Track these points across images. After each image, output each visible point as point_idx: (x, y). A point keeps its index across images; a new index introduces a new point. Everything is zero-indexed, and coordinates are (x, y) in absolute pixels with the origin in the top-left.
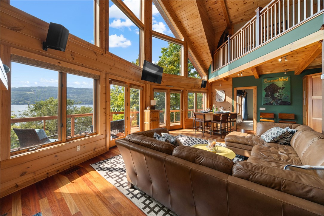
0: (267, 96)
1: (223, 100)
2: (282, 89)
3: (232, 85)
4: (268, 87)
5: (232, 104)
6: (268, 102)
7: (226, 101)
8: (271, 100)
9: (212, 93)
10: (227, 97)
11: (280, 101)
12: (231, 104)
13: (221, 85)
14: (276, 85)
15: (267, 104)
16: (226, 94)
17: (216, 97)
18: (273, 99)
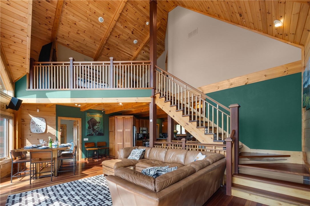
0: (89, 128)
1: (44, 131)
2: (99, 123)
3: (55, 113)
4: (90, 120)
5: (56, 136)
6: (90, 133)
7: (47, 132)
8: (92, 132)
9: (23, 120)
10: (49, 127)
11: (98, 133)
12: (54, 135)
13: (40, 111)
14: (95, 120)
15: (89, 135)
16: (48, 123)
17: (31, 127)
18: (93, 131)
